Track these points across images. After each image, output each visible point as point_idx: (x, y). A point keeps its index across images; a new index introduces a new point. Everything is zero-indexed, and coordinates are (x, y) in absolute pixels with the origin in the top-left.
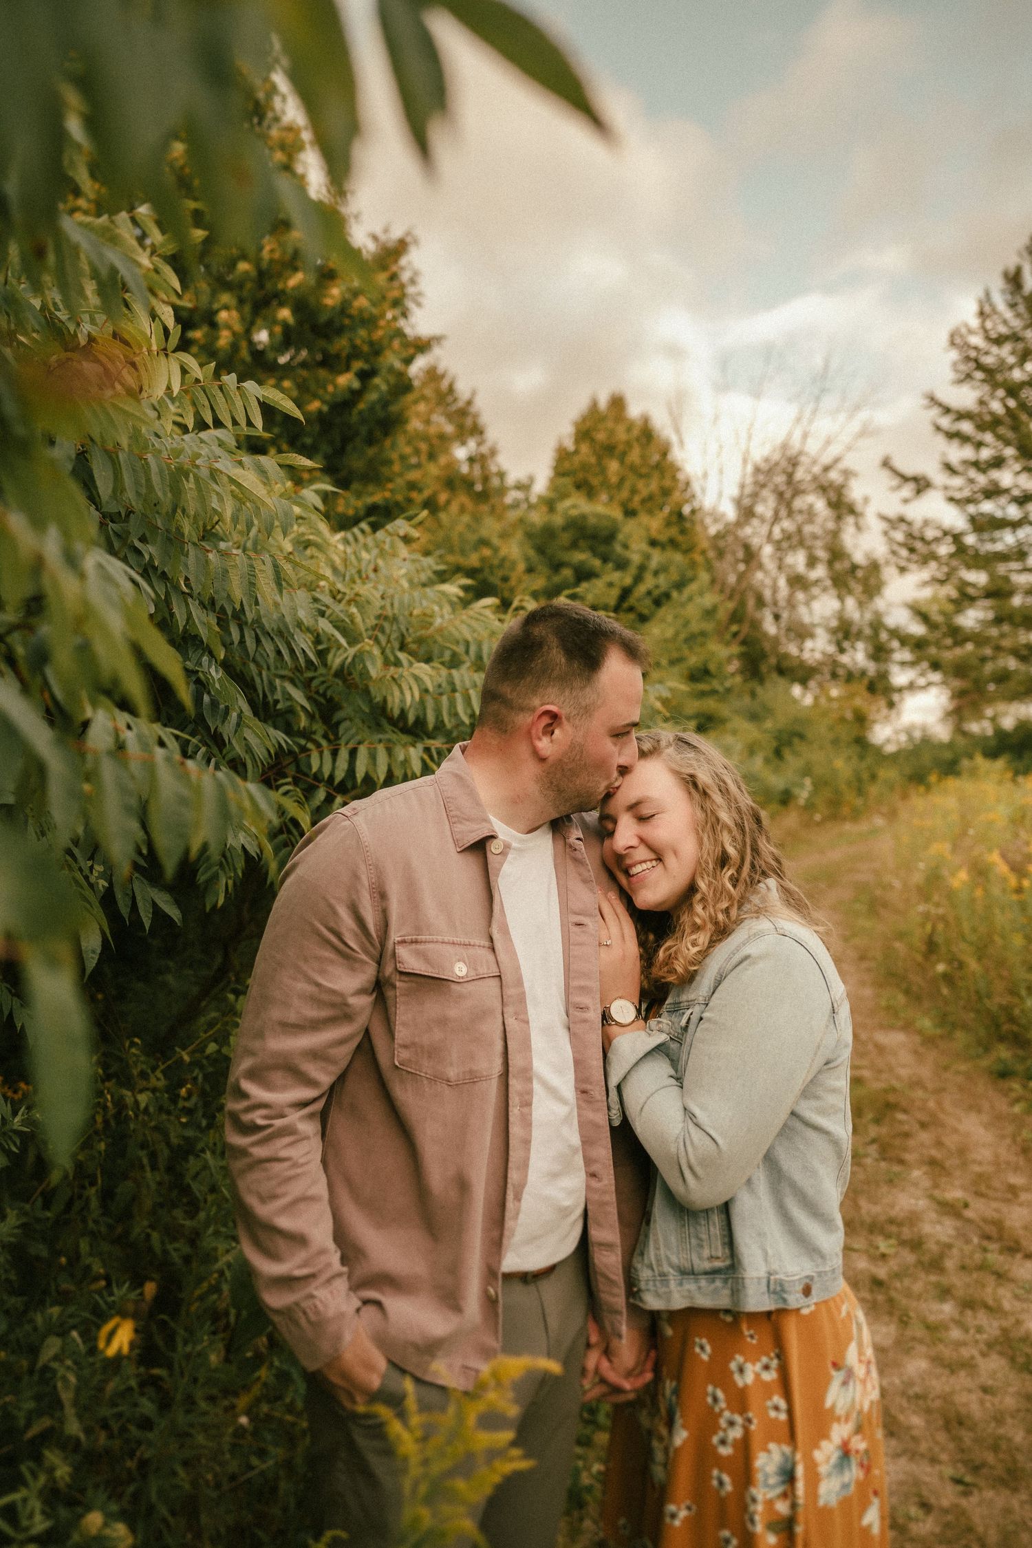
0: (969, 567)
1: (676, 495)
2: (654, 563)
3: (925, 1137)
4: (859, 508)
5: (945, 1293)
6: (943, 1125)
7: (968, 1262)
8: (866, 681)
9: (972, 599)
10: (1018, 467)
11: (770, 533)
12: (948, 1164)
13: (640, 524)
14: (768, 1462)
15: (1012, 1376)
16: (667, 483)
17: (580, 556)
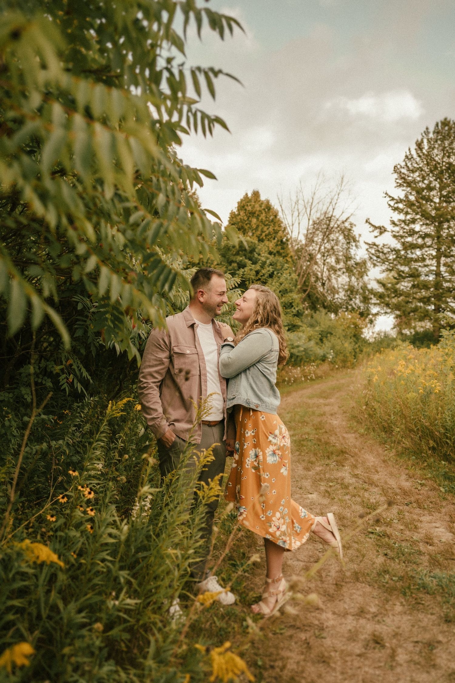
0: (402, 265)
1: (281, 232)
2: (270, 261)
4: (357, 239)
8: (359, 312)
9: (404, 278)
10: (421, 223)
11: (320, 249)
13: (264, 245)
16: (277, 228)
17: (239, 258)
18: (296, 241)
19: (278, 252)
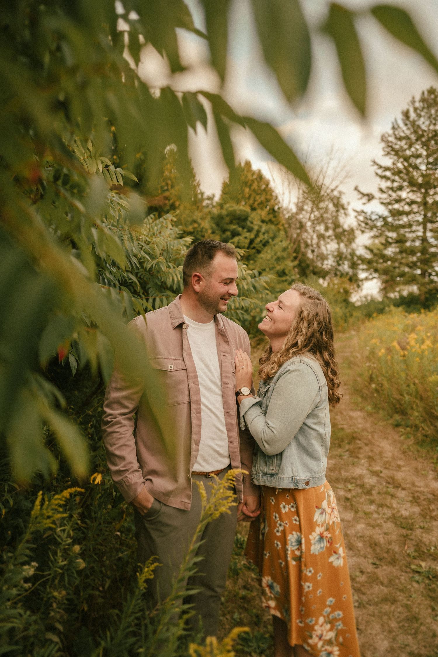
0: (389, 231)
1: (272, 201)
2: (263, 230)
3: (367, 449)
4: (346, 207)
5: (372, 502)
6: (374, 444)
7: (381, 491)
8: (348, 277)
9: (390, 244)
10: (408, 190)
11: (310, 217)
12: (375, 458)
13: (257, 214)
14: (292, 538)
15: (395, 529)
16: (268, 197)
17: (233, 227)
18: (286, 209)
19: (270, 220)
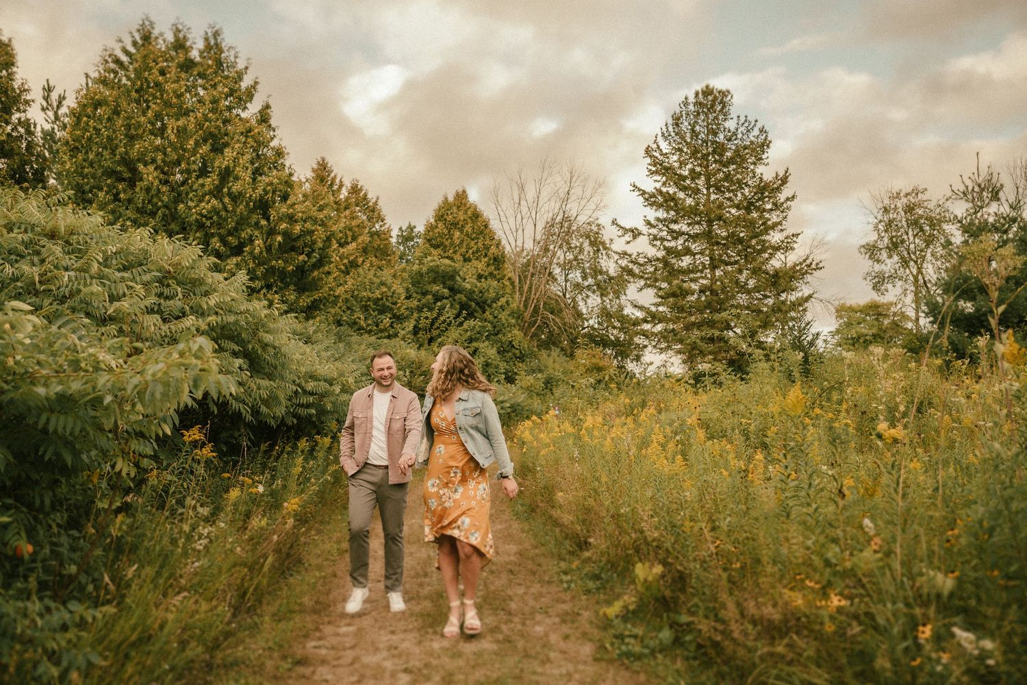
1: (492, 248)
4: (607, 246)
13: (472, 266)
16: (488, 242)
19: (491, 274)
